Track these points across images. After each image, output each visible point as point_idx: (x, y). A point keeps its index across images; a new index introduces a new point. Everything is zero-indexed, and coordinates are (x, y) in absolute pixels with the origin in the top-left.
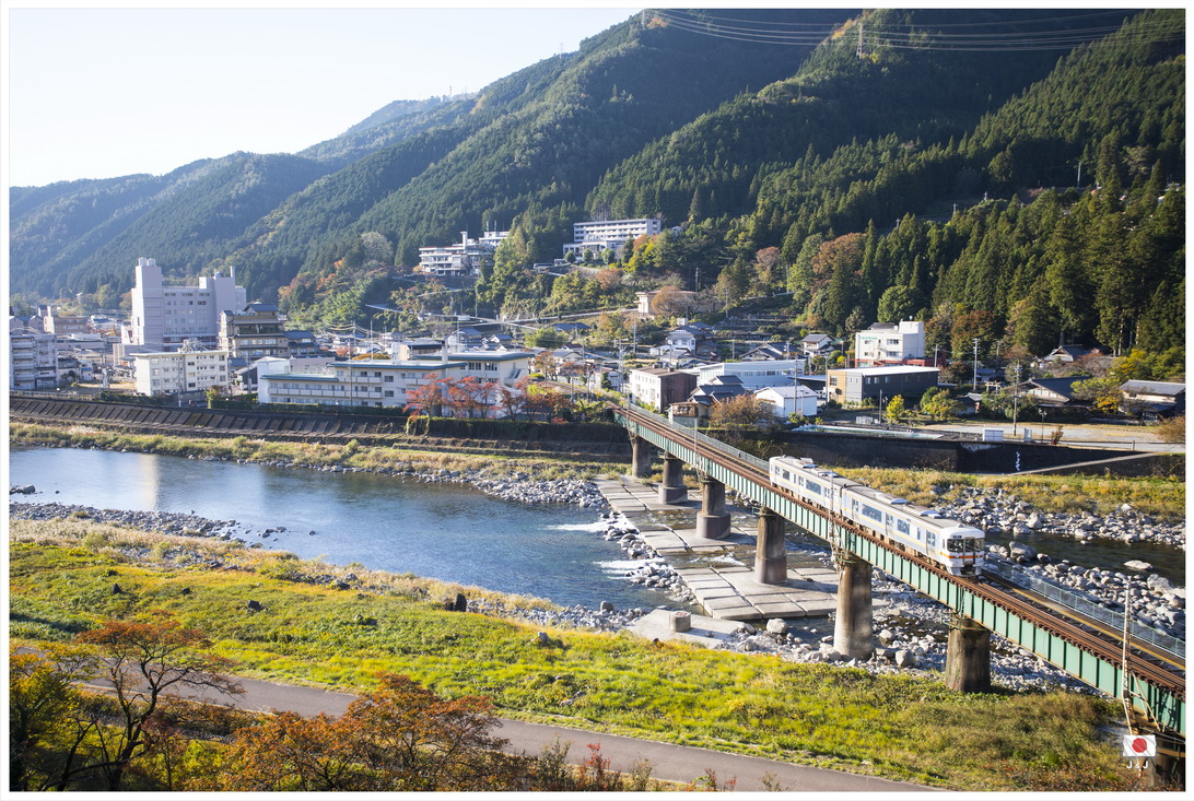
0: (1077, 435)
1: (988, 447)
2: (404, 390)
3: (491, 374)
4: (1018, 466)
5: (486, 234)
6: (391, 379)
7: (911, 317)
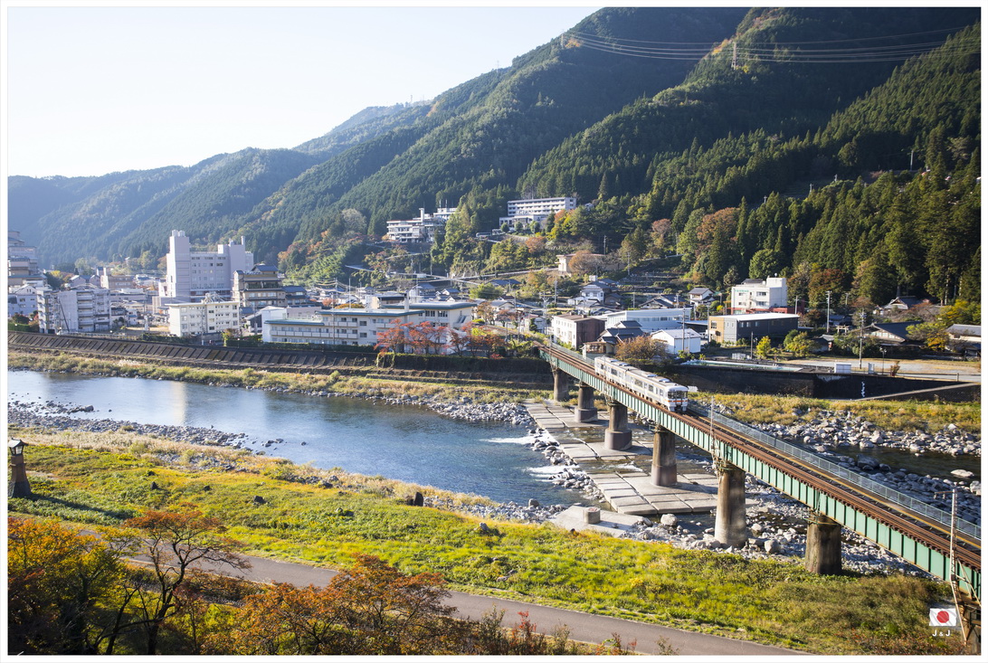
0: (911, 369)
1: (838, 377)
2: (375, 332)
3: (443, 320)
4: (863, 393)
5: (439, 210)
6: (365, 323)
7: (776, 274)
